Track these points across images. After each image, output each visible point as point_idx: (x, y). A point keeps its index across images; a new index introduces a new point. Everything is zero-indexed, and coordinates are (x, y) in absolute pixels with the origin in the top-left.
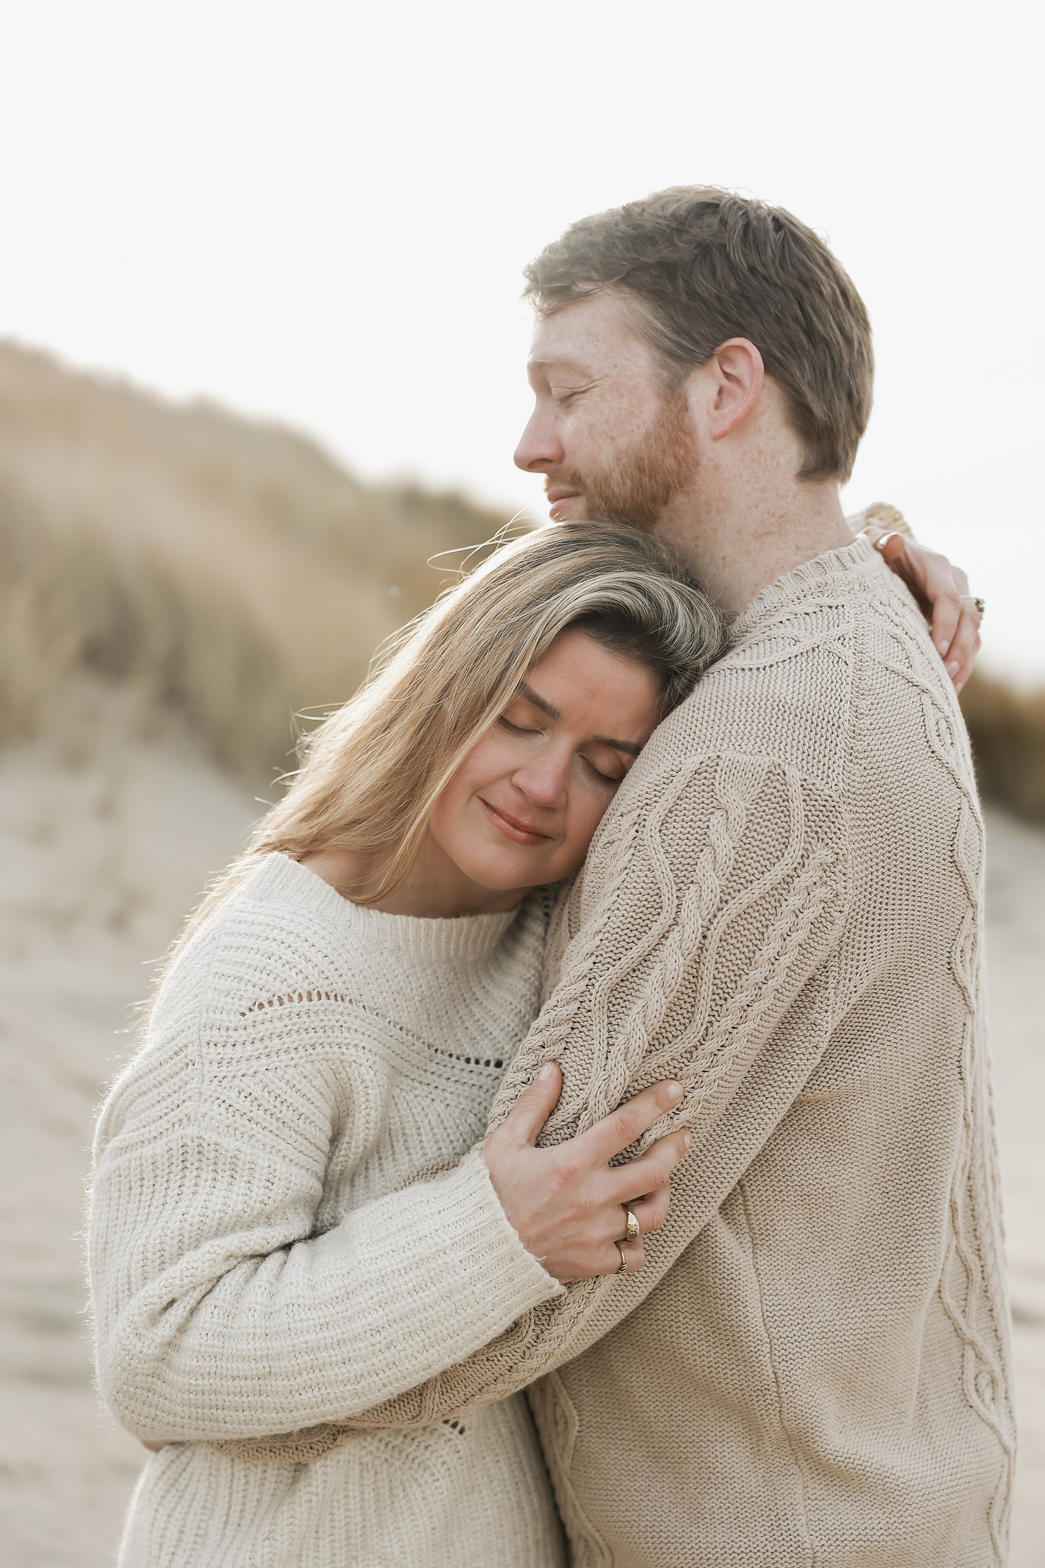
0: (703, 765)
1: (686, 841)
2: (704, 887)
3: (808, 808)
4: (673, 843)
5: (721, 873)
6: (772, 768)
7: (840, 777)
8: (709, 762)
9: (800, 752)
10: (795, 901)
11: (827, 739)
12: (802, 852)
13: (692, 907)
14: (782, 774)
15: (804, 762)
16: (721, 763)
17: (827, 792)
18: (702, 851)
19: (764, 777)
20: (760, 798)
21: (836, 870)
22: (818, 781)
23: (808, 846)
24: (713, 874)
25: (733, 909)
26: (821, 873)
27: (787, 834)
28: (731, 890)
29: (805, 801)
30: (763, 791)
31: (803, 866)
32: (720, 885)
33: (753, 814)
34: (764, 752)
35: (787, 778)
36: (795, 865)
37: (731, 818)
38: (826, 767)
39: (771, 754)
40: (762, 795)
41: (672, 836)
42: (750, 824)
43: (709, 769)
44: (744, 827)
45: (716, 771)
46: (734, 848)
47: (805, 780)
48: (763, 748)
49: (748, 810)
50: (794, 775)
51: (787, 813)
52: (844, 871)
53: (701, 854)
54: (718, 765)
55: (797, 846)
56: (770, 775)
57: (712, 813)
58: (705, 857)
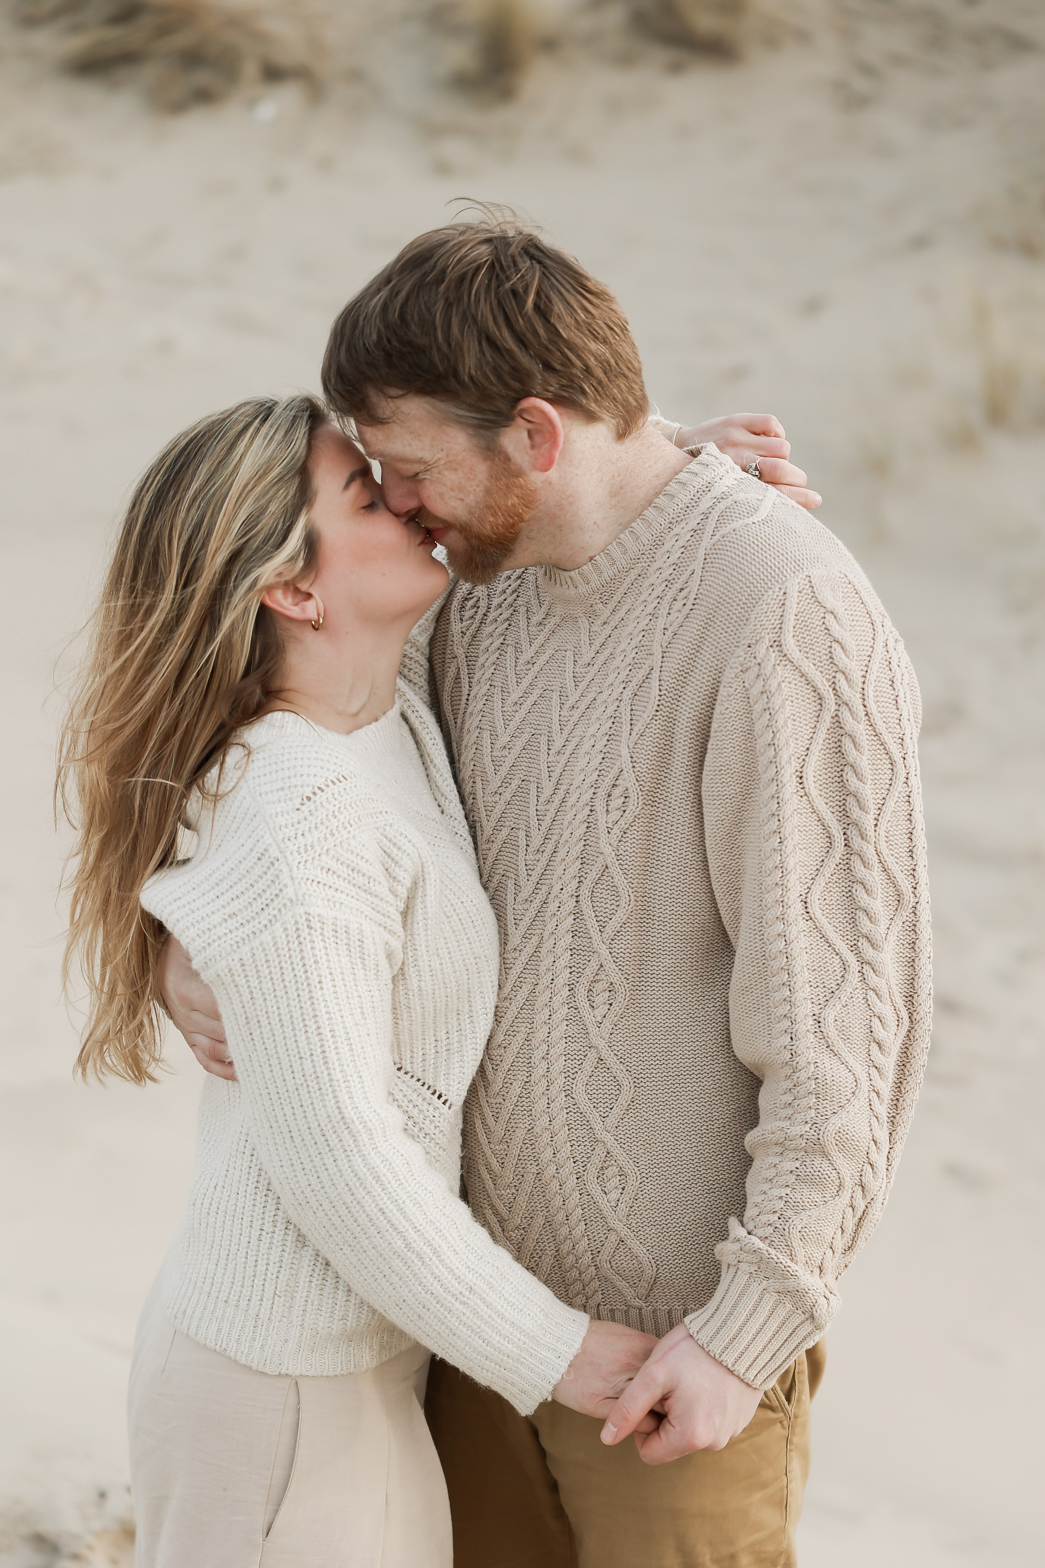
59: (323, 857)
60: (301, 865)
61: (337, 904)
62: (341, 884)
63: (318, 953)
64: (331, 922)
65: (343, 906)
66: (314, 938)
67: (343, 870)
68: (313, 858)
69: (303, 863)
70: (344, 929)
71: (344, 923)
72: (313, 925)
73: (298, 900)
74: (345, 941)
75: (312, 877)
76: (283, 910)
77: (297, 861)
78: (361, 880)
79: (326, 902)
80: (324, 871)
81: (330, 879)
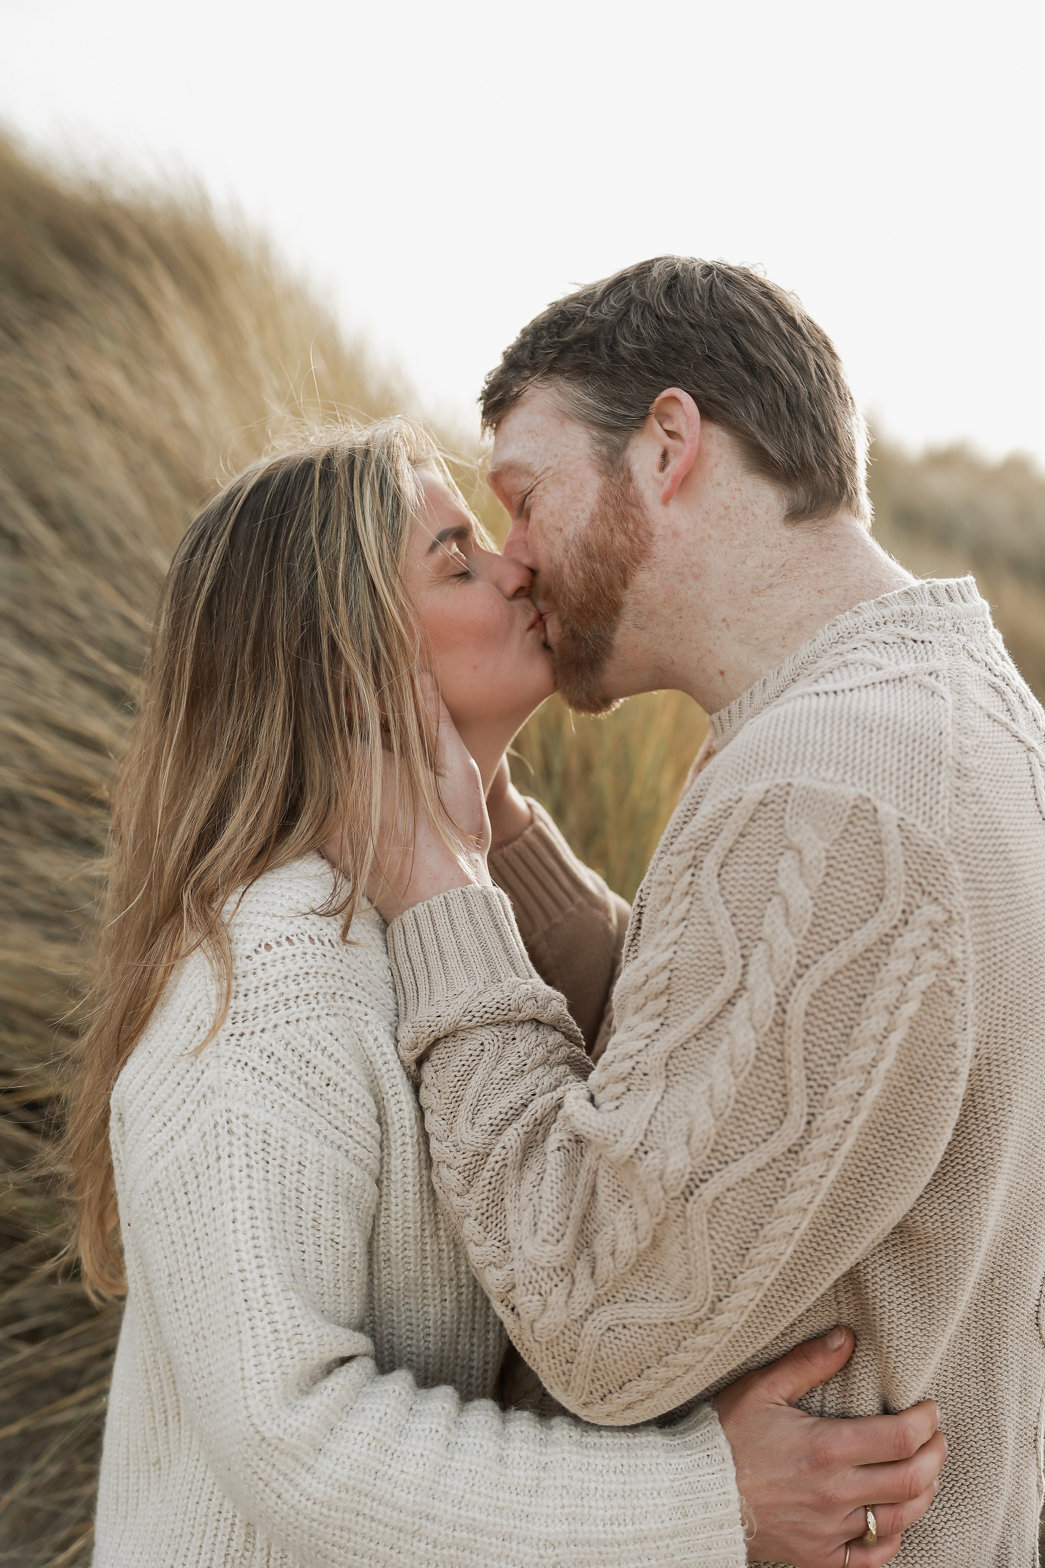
0: (770, 794)
1: (750, 889)
2: (775, 946)
3: (908, 853)
4: (734, 891)
5: (795, 930)
6: (859, 802)
7: (947, 820)
8: (776, 791)
9: (894, 786)
10: (898, 966)
11: (926, 775)
12: (902, 907)
13: (761, 970)
14: (872, 811)
15: (901, 798)
16: (792, 792)
17: (931, 835)
18: (770, 900)
19: (849, 812)
20: (843, 838)
21: (950, 931)
22: (918, 822)
23: (909, 900)
24: (786, 931)
25: (816, 976)
26: (929, 933)
27: (881, 885)
28: (811, 953)
29: (903, 844)
30: (847, 830)
31: (906, 923)
32: (797, 945)
33: (834, 858)
34: (849, 782)
35: (879, 816)
36: (895, 922)
37: (807, 861)
38: (927, 808)
39: (858, 785)
40: (846, 835)
41: (733, 882)
42: (831, 870)
43: (777, 800)
44: (823, 873)
45: (786, 801)
46: (812, 898)
47: (902, 819)
48: (847, 776)
49: (828, 851)
50: (888, 811)
51: (879, 858)
52: (960, 932)
53: (769, 904)
54: (788, 793)
55: (895, 900)
56: (856, 811)
57: (782, 854)
58: (773, 910)
59: (267, 1034)
60: (233, 1039)
61: (276, 1106)
62: (286, 1079)
63: (236, 1173)
64: (261, 1128)
65: (285, 1110)
66: (235, 1150)
67: (288, 1058)
68: (253, 1033)
69: (237, 1036)
70: (280, 1143)
71: (281, 1134)
72: (235, 1129)
73: (220, 1089)
74: (279, 1161)
75: (244, 1059)
76: (202, 1104)
77: (229, 1032)
78: (314, 1080)
79: (260, 1098)
80: (265, 1054)
81: (270, 1069)
